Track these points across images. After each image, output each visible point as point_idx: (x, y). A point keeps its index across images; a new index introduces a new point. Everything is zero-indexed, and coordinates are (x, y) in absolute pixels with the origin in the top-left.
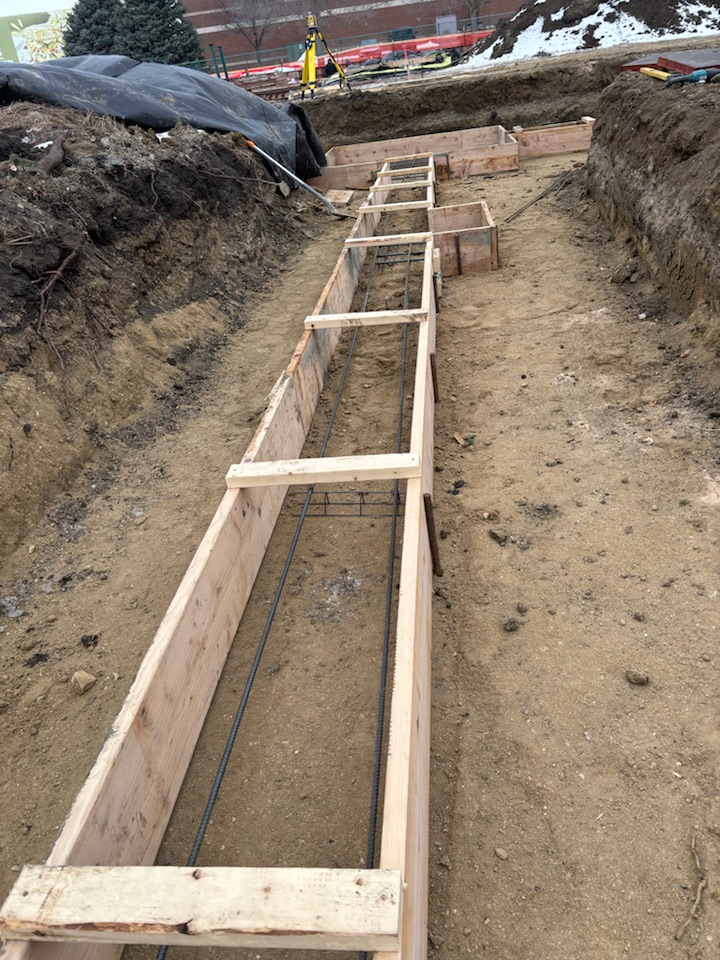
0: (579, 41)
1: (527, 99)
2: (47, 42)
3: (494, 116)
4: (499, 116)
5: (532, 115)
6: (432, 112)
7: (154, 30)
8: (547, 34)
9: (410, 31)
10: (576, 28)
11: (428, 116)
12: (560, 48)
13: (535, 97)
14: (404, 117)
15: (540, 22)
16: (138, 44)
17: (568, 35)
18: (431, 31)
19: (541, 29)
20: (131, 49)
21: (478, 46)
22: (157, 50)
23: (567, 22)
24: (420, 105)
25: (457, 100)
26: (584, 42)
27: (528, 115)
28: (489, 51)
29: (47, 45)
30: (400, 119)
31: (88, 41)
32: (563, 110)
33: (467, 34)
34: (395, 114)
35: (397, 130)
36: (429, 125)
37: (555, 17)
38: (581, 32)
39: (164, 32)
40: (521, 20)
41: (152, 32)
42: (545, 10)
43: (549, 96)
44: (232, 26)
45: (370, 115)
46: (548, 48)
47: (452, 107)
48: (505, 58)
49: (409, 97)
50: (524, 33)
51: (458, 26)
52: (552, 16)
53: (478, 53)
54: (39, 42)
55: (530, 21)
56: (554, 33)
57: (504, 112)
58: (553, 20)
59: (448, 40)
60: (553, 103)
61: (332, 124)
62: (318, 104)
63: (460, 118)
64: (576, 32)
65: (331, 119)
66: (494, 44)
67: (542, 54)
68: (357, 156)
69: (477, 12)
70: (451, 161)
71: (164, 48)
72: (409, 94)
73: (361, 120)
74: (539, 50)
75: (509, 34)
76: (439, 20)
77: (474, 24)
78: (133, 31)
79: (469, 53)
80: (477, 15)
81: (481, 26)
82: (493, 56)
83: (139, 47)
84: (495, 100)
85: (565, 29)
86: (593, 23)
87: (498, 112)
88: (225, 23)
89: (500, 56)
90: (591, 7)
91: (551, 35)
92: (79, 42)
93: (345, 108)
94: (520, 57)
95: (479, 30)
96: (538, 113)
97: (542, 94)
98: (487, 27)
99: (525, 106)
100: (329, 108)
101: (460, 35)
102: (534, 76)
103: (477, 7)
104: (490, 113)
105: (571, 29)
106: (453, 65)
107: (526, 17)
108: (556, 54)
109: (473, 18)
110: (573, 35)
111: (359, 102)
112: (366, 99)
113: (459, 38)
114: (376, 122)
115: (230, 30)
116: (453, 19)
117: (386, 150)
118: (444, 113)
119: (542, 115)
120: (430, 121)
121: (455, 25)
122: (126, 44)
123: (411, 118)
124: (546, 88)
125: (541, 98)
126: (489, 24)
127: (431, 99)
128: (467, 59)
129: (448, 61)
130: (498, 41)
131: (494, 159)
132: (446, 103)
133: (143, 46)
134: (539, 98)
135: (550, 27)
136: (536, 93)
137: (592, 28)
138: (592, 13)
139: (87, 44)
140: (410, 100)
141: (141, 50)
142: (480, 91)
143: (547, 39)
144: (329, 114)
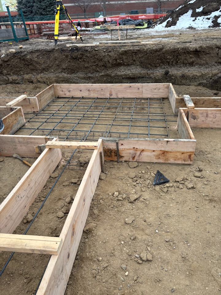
0: (210, 23)
1: (192, 64)
2: (13, 3)
3: (167, 73)
4: (170, 73)
5: (194, 76)
6: (124, 65)
7: (47, 2)
8: (194, 18)
9: (137, 12)
10: (209, 17)
11: (122, 67)
12: (200, 26)
13: (197, 64)
14: (105, 66)
15: (190, 12)
16: (41, 7)
17: (204, 20)
18: (144, 12)
19: (190, 15)
20: (39, 8)
21: (160, 20)
22: (48, 10)
23: (205, 13)
24: (116, 60)
25: (142, 59)
26: (212, 24)
27: (191, 75)
28: (165, 23)
29: (13, 5)
30: (103, 68)
31: (25, 4)
32: (215, 75)
33: (156, 14)
34: (100, 64)
35: (101, 74)
36: (123, 73)
37: (198, 10)
38: (211, 19)
39: (50, 4)
40: (181, 10)
41: (46, 3)
42: (193, 7)
43: (207, 64)
44: (77, 4)
45: (83, 63)
46: (194, 25)
47: (139, 64)
48: (172, 28)
49: (110, 54)
50: (182, 17)
51: (153, 11)
52: (197, 9)
53: (159, 24)
54: (10, 3)
55: (186, 11)
56: (197, 18)
57: (175, 71)
58: (197, 11)
59: (149, 16)
60: (210, 69)
61: (58, 66)
62: (50, 51)
63: (144, 72)
64: (209, 19)
65: (57, 62)
66: (167, 20)
67: (191, 28)
68: (69, 91)
69: (161, 7)
70: (121, 147)
71: (50, 9)
72: (110, 52)
73: (76, 65)
74: (189, 26)
75: (175, 16)
76: (147, 9)
77: (159, 11)
78: (40, 2)
79: (156, 23)
80: (161, 8)
81: (161, 12)
82: (166, 26)
83: (42, 8)
84: (169, 63)
85: (203, 17)
86: (217, 15)
87: (170, 70)
88: (75, 3)
89: (170, 26)
90: (217, 7)
91: (196, 19)
92: (22, 4)
93: (67, 56)
94: (180, 28)
95: (161, 13)
96: (198, 74)
97: (203, 62)
98: (164, 13)
99: (189, 69)
100: (56, 55)
101: (154, 14)
102: (198, 50)
103: (161, 5)
104: (164, 70)
105: (206, 17)
106: (148, 28)
107: (183, 9)
108: (198, 28)
109: (159, 9)
110: (207, 20)
111: (75, 54)
112: (80, 52)
113: (153, 15)
114: (87, 68)
115: (76, 5)
116: (152, 9)
117: (89, 90)
118: (133, 67)
119: (200, 76)
120: (123, 71)
121: (152, 11)
122: (37, 7)
123: (110, 67)
124: (206, 58)
125: (202, 65)
126: (164, 12)
127: (124, 57)
128: (154, 26)
129: (146, 25)
130: (169, 19)
131: (167, 152)
132: (134, 61)
133: (43, 8)
134: (200, 65)
135: (195, 15)
136: (199, 61)
137: (216, 18)
138: (217, 10)
139: (25, 5)
140: (110, 56)
141: (42, 9)
142: (159, 56)
143: (194, 21)
144: (56, 59)
